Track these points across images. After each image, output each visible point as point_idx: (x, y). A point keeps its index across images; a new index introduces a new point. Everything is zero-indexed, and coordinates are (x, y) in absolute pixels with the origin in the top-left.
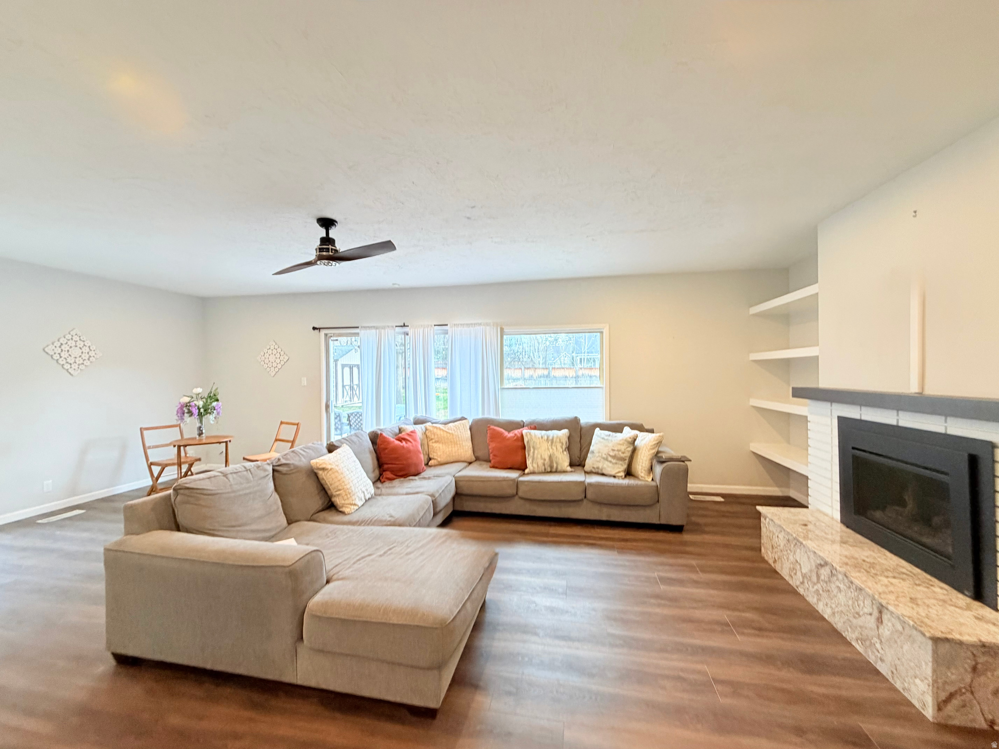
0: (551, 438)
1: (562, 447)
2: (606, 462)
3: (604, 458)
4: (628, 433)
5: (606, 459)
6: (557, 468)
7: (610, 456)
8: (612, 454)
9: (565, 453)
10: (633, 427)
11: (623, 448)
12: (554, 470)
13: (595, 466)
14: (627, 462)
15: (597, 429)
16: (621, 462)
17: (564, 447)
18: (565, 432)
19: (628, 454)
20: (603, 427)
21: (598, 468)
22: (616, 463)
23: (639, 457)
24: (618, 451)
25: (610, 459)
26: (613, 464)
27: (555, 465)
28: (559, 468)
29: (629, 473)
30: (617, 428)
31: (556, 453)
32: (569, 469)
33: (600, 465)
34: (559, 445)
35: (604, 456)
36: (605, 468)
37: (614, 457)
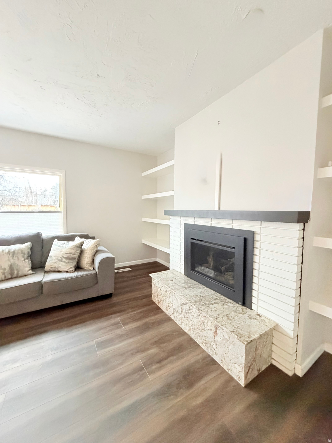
0: (12, 250)
1: (23, 257)
2: (61, 263)
3: (59, 260)
4: (78, 240)
5: (61, 261)
6: (18, 274)
7: (64, 258)
8: (65, 256)
9: (27, 260)
10: (81, 236)
11: (73, 251)
12: (15, 276)
13: (53, 267)
14: (76, 260)
15: (56, 241)
16: (72, 261)
17: (26, 256)
18: (28, 244)
19: (77, 255)
20: (60, 238)
21: (55, 268)
22: (69, 262)
23: (85, 256)
24: (70, 253)
25: (64, 260)
26: (67, 263)
27: (16, 272)
28: (20, 274)
29: (78, 267)
30: (70, 238)
31: (17, 262)
32: (31, 272)
33: (56, 265)
34: (20, 256)
35: (60, 258)
36: (60, 267)
37: (66, 258)
